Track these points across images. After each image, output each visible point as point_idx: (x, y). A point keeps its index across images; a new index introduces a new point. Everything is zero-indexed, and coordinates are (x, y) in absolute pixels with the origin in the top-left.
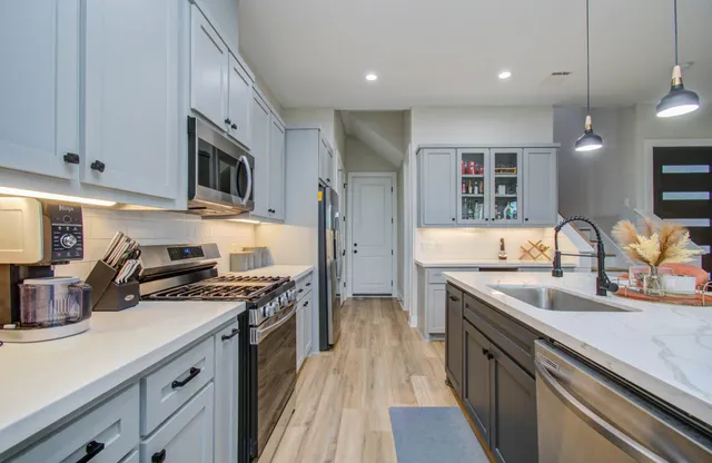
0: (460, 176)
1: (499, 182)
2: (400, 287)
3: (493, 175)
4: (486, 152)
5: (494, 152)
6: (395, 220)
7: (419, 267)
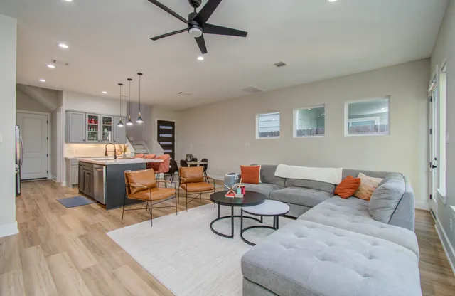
0: (87, 123)
1: (104, 127)
2: (54, 172)
3: (102, 125)
4: (99, 116)
5: (102, 116)
6: (50, 139)
7: (67, 160)
